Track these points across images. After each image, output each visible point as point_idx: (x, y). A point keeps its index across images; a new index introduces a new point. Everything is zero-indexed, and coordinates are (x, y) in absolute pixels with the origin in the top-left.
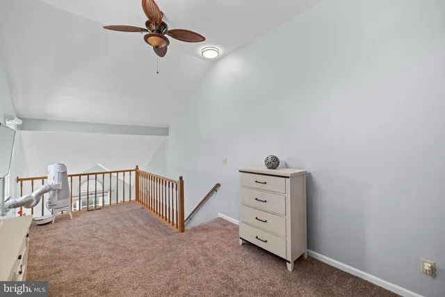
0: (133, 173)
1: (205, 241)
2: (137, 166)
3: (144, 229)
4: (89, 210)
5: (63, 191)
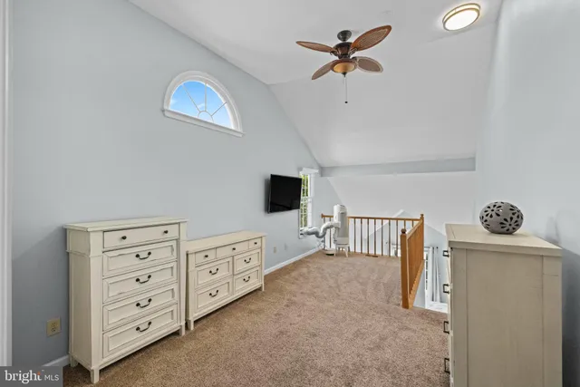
2: (422, 215)
4: (368, 255)
5: (342, 231)
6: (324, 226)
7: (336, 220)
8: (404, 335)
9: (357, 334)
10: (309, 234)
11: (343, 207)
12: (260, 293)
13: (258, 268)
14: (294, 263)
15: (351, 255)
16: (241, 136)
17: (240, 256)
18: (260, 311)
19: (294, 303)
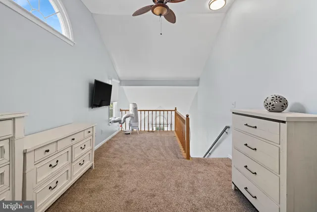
0: (173, 112)
1: (199, 172)
2: (176, 108)
3: (165, 149)
4: (148, 131)
5: (135, 118)
6: (124, 116)
7: (131, 112)
8: (200, 176)
9: (178, 185)
10: (115, 122)
11: (135, 104)
12: (91, 171)
13: (90, 152)
14: (107, 142)
15: (141, 132)
16: (72, 44)
17: (77, 145)
18: (100, 188)
19: (124, 173)
